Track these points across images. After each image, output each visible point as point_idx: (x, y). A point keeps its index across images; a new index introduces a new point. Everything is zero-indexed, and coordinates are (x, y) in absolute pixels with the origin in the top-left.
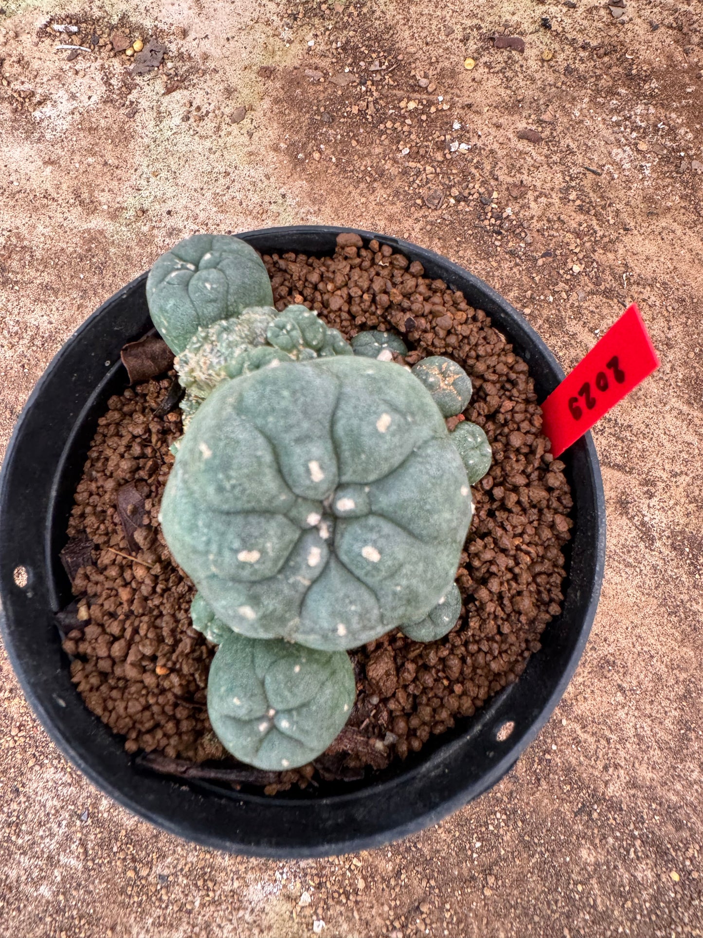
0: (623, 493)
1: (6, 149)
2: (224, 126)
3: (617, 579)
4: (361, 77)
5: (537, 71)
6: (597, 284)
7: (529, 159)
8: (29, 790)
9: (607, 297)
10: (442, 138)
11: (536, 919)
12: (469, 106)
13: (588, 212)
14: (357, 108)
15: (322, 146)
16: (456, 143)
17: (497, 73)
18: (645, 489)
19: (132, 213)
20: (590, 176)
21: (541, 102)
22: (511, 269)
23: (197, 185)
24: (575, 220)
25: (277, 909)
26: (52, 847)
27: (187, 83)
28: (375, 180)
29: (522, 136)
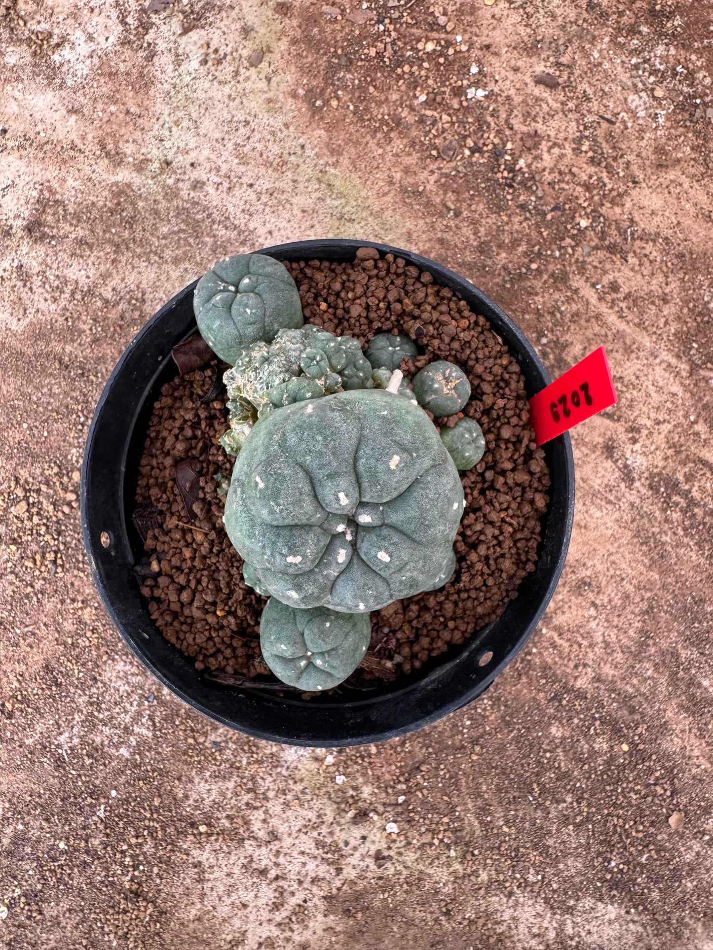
0: (610, 439)
1: (30, 97)
2: (242, 71)
3: (598, 514)
4: (379, 14)
5: (558, 7)
6: (602, 239)
7: (544, 106)
9: (611, 253)
10: (459, 83)
12: (488, 47)
13: (599, 164)
14: (374, 50)
15: (340, 92)
16: (473, 89)
17: (518, 8)
18: (630, 435)
19: (157, 165)
20: (605, 125)
21: (561, 42)
22: (521, 223)
23: (218, 135)
24: (585, 171)
25: (307, 767)
26: (127, 720)
27: (203, 22)
28: (392, 130)
29: (540, 81)
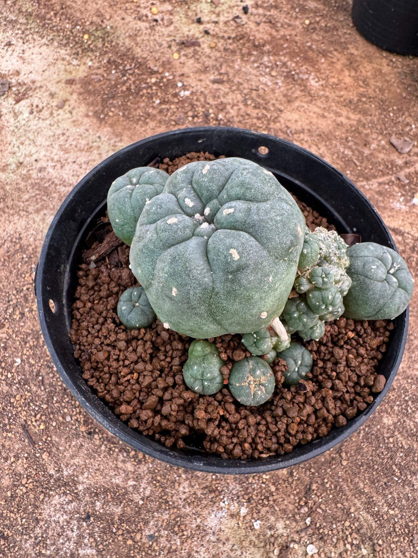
4: (122, 74)
5: (210, 53)
7: (221, 91)
8: (45, 516)
10: (174, 92)
11: (376, 467)
12: (183, 75)
13: (259, 108)
15: (112, 109)
16: (182, 92)
17: (191, 58)
19: (14, 166)
20: (254, 92)
21: (218, 66)
25: (229, 526)
26: (72, 547)
28: (146, 118)
29: (214, 82)
